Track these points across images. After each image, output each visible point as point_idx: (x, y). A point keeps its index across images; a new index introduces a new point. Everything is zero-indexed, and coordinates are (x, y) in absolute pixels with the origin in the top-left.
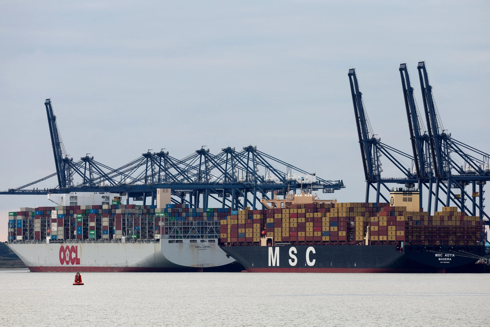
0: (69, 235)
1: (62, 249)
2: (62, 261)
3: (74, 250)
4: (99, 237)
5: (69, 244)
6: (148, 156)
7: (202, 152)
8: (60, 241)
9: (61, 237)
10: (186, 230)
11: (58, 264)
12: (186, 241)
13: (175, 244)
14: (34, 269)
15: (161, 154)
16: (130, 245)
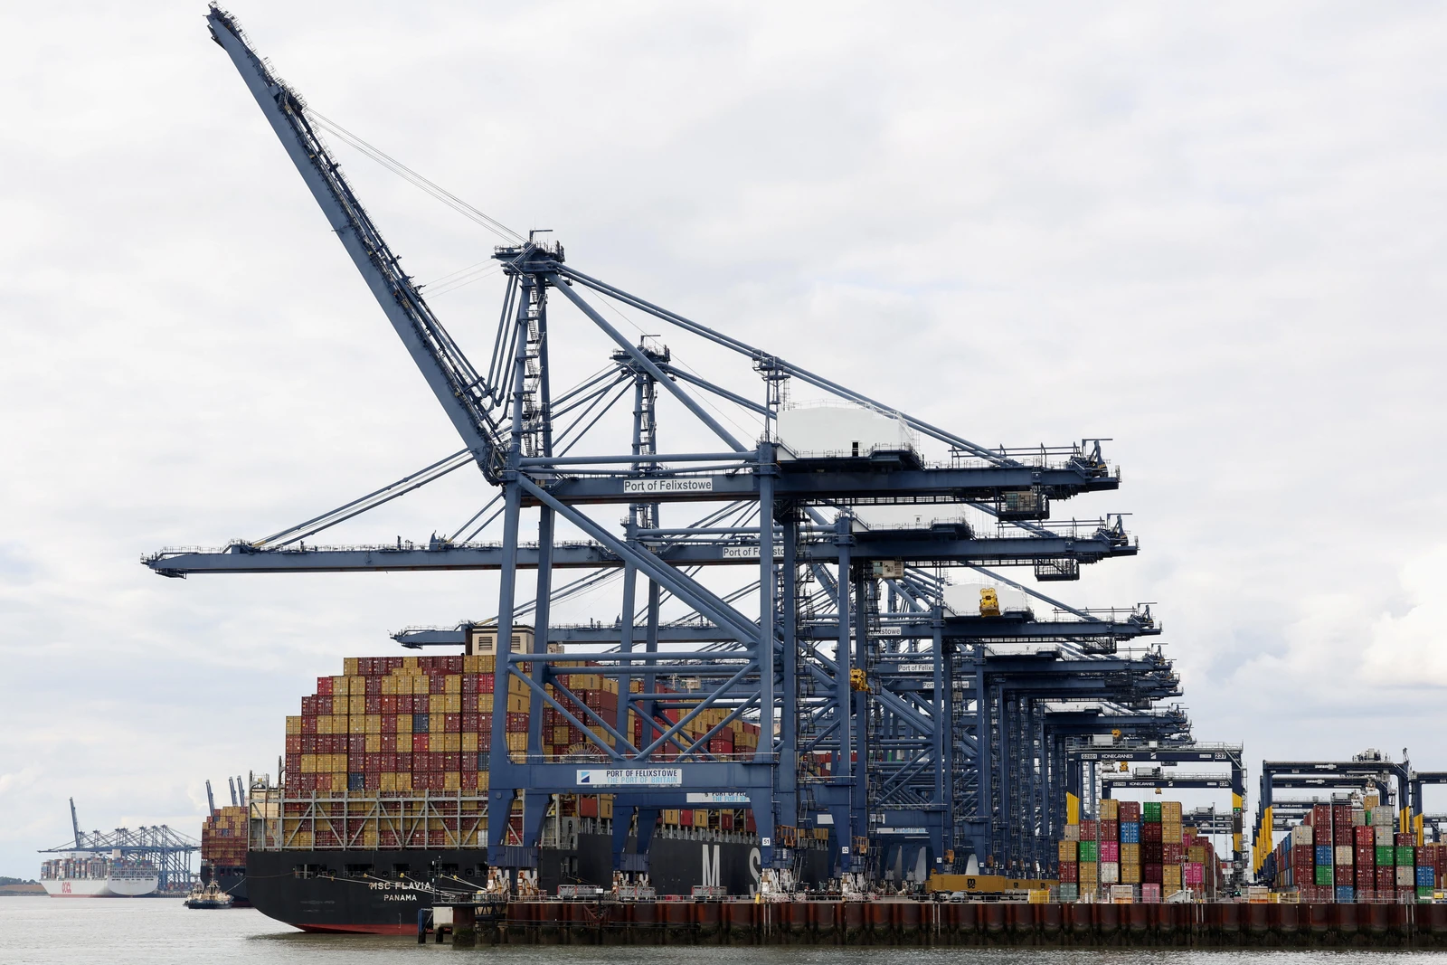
0: (67, 876)
1: (63, 884)
2: (63, 891)
3: (69, 884)
4: (80, 877)
5: (66, 881)
6: (117, 830)
7: (142, 828)
8: (63, 880)
9: (63, 877)
10: (123, 873)
11: (61, 893)
12: (122, 879)
13: (116, 881)
14: (52, 896)
15: (124, 829)
16: (93, 881)
